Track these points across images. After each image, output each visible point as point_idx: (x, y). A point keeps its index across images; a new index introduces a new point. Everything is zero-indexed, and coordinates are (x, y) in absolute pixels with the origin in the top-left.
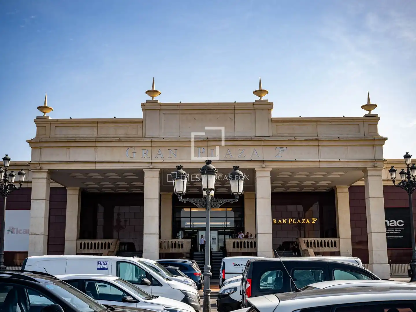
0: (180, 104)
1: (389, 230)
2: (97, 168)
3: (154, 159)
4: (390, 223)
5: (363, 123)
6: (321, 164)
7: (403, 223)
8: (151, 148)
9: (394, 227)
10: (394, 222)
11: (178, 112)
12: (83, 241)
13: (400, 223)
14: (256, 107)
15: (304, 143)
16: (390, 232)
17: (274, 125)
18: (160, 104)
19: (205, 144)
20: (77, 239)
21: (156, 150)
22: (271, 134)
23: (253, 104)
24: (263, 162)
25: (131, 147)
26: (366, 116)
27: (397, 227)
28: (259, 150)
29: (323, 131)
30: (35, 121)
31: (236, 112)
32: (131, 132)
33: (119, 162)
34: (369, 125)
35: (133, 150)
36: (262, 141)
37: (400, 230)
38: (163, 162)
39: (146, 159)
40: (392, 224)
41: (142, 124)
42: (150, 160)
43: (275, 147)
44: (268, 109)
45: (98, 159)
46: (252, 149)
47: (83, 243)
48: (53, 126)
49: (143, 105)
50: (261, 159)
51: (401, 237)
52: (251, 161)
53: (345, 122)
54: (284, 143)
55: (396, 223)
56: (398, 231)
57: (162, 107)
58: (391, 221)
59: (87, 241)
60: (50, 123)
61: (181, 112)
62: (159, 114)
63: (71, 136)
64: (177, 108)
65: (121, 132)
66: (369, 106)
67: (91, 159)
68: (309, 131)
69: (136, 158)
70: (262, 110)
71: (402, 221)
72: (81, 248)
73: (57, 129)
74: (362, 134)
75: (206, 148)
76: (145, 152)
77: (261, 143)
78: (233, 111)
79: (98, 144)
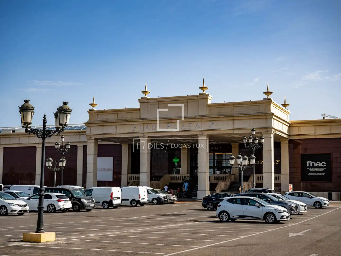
0: (159, 98)
1: (315, 169)
2: (117, 137)
3: (145, 131)
4: (316, 164)
5: (262, 104)
6: (234, 131)
7: (325, 164)
8: (143, 124)
9: (319, 167)
10: (319, 164)
11: (158, 103)
12: (131, 175)
13: (323, 164)
14: (199, 98)
15: (225, 119)
16: (316, 170)
17: (209, 108)
18: (148, 99)
19: (170, 121)
20: (128, 174)
21: (145, 126)
22: (207, 114)
23: (197, 96)
24: (201, 131)
25: (133, 124)
26: (265, 99)
27: (321, 167)
28: (199, 124)
29: (237, 111)
30: (88, 112)
31: (188, 101)
32: (134, 115)
33: (127, 133)
34: (265, 105)
35: (134, 126)
36: (201, 118)
37: (323, 169)
38: (149, 132)
39: (141, 131)
40: (318, 165)
41: (139, 111)
42: (142, 131)
43: (208, 122)
44: (206, 99)
45: (118, 132)
46: (196, 123)
47: (131, 176)
48: (96, 114)
49: (139, 100)
50: (200, 129)
51: (323, 174)
52: (195, 131)
53: (250, 104)
54: (214, 119)
55: (321, 164)
56: (321, 170)
57: (149, 100)
58: (317, 163)
59: (133, 175)
60: (95, 113)
61: (159, 103)
62: (148, 105)
63: (105, 119)
64: (157, 101)
65: (128, 116)
66: (268, 93)
67: (114, 132)
68: (229, 111)
69: (136, 131)
70: (202, 99)
71: (325, 163)
72: (130, 179)
73: (99, 116)
74: (261, 111)
75: (171, 123)
76: (140, 127)
77: (201, 120)
78: (186, 101)
79: (117, 124)
